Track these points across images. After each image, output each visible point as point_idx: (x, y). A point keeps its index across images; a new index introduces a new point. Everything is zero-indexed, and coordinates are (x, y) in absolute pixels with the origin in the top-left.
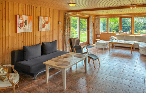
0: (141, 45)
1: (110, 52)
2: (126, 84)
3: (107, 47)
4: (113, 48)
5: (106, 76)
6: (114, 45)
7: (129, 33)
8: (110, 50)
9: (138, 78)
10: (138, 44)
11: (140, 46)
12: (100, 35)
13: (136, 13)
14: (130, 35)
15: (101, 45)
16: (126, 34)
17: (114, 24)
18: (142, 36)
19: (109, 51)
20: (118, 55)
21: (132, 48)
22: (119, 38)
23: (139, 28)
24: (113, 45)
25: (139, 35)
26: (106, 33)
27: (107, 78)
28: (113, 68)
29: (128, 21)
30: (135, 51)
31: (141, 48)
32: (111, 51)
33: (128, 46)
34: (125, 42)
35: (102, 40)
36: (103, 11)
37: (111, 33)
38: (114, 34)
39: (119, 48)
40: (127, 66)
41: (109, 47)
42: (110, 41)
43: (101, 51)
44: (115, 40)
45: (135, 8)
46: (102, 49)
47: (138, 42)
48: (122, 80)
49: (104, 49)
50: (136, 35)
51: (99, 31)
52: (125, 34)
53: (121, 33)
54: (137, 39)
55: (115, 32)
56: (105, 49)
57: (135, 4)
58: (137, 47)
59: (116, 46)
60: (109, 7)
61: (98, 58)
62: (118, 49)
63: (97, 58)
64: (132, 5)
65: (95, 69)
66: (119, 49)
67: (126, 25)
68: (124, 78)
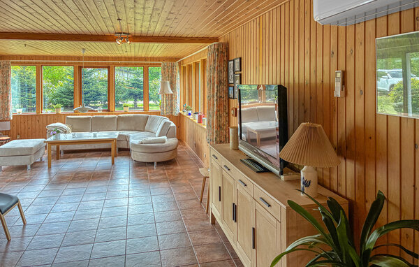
0: (134, 138)
1: (49, 173)
2: (115, 254)
3: (39, 160)
4: (58, 159)
5: (52, 252)
6: (61, 147)
7: (103, 110)
8: (50, 167)
9: (140, 226)
10: (126, 138)
11: (132, 141)
12: (8, 123)
13: (119, 55)
14: (106, 116)
15: (19, 153)
16: (95, 114)
17: (51, 84)
18: (134, 117)
19: (46, 171)
20: (79, 177)
21: (113, 150)
22: (75, 127)
23: (119, 95)
24: (58, 148)
25: (126, 113)
26: (34, 113)
27: (58, 256)
28: (71, 219)
29: (93, 76)
30: (120, 155)
31: (135, 145)
32: (53, 170)
33: (103, 146)
34: (95, 136)
35: (16, 139)
36: (28, 42)
37: (49, 112)
38: (58, 114)
39: (76, 154)
40: (108, 202)
41: (45, 158)
42: (52, 139)
43: (18, 174)
44: (66, 132)
45: (129, 42)
46: (22, 168)
47: (125, 133)
48: (102, 248)
49: (29, 167)
50: (119, 114)
51: (7, 109)
52: (92, 115)
53: (83, 111)
54: (122, 125)
55: (61, 111)
56: (32, 166)
57: (129, 34)
58: (123, 145)
59: (66, 152)
60: (54, 32)
61: (17, 201)
62: (73, 159)
63: (14, 201)
64: (121, 33)
65: (9, 240)
66: (76, 159)
67: (88, 87)
68: (106, 239)
